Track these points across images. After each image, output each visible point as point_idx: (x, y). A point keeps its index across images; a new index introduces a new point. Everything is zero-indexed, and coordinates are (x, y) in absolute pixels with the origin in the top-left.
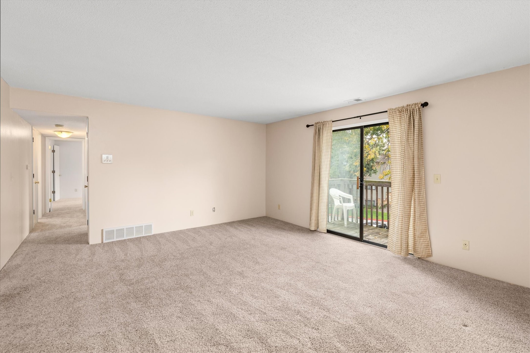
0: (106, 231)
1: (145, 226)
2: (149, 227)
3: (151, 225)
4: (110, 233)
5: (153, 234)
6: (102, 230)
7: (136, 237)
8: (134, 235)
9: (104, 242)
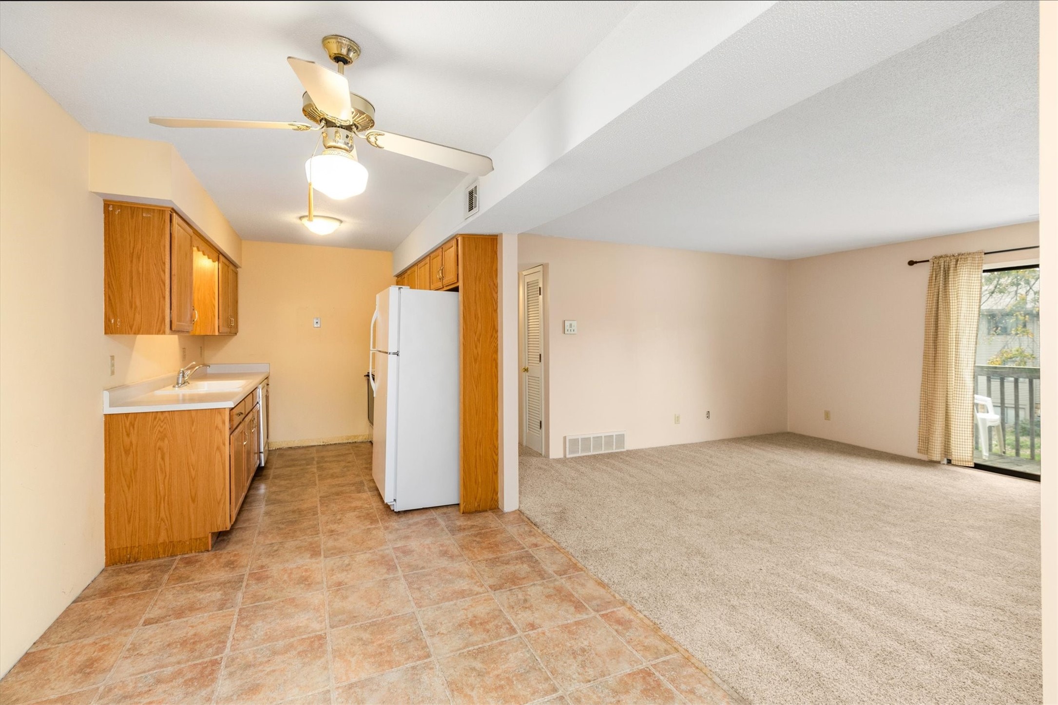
0: (569, 440)
1: (616, 435)
2: (621, 438)
3: (624, 435)
4: (574, 442)
5: (625, 450)
6: (565, 438)
7: (607, 452)
8: (603, 449)
9: (568, 456)
